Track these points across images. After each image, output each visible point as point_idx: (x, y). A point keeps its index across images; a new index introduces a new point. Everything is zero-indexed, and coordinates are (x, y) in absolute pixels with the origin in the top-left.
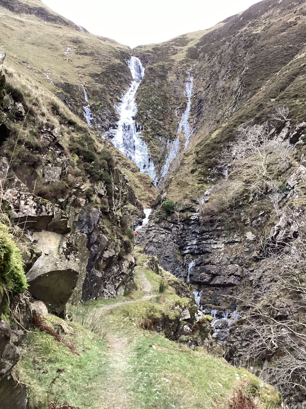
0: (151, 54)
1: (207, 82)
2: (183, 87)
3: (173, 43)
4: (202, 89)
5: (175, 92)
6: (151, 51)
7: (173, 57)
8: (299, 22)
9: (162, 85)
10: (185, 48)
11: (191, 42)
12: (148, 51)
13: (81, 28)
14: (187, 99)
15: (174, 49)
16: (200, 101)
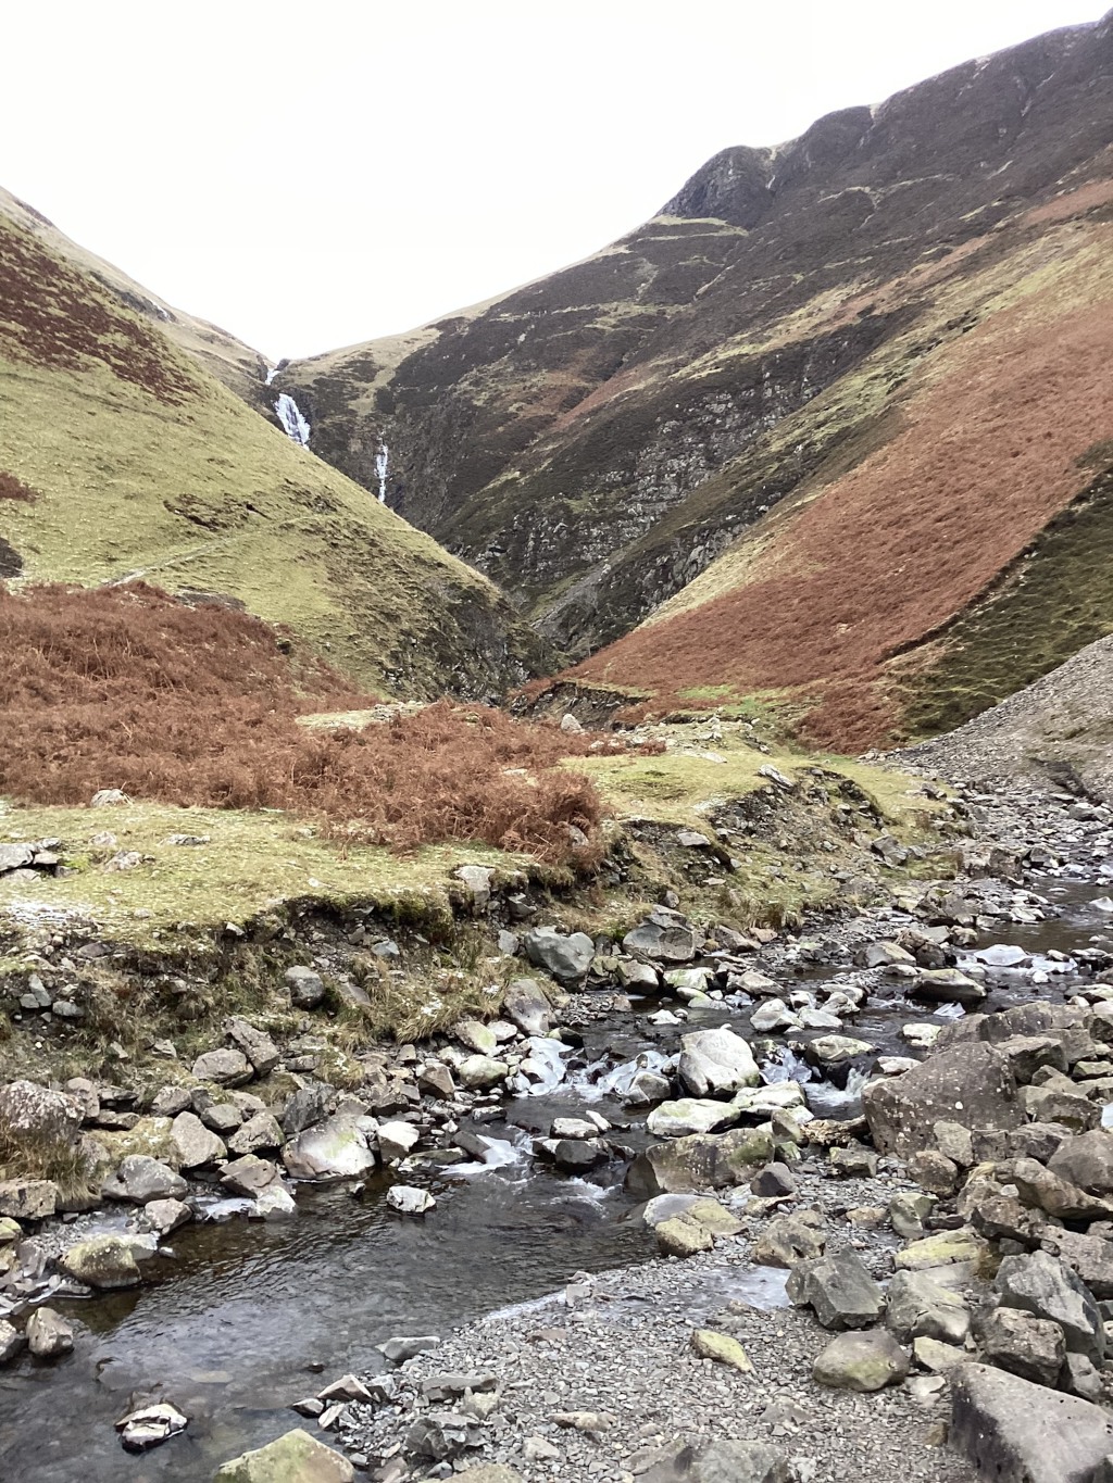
0: (312, 392)
1: (409, 460)
2: (374, 463)
3: (350, 370)
4: (401, 470)
5: (361, 469)
6: (314, 386)
7: (352, 405)
8: (521, 414)
9: (342, 459)
10: (372, 387)
11: (381, 372)
12: (308, 387)
13: (165, 313)
14: (380, 481)
15: (353, 387)
16: (400, 488)
